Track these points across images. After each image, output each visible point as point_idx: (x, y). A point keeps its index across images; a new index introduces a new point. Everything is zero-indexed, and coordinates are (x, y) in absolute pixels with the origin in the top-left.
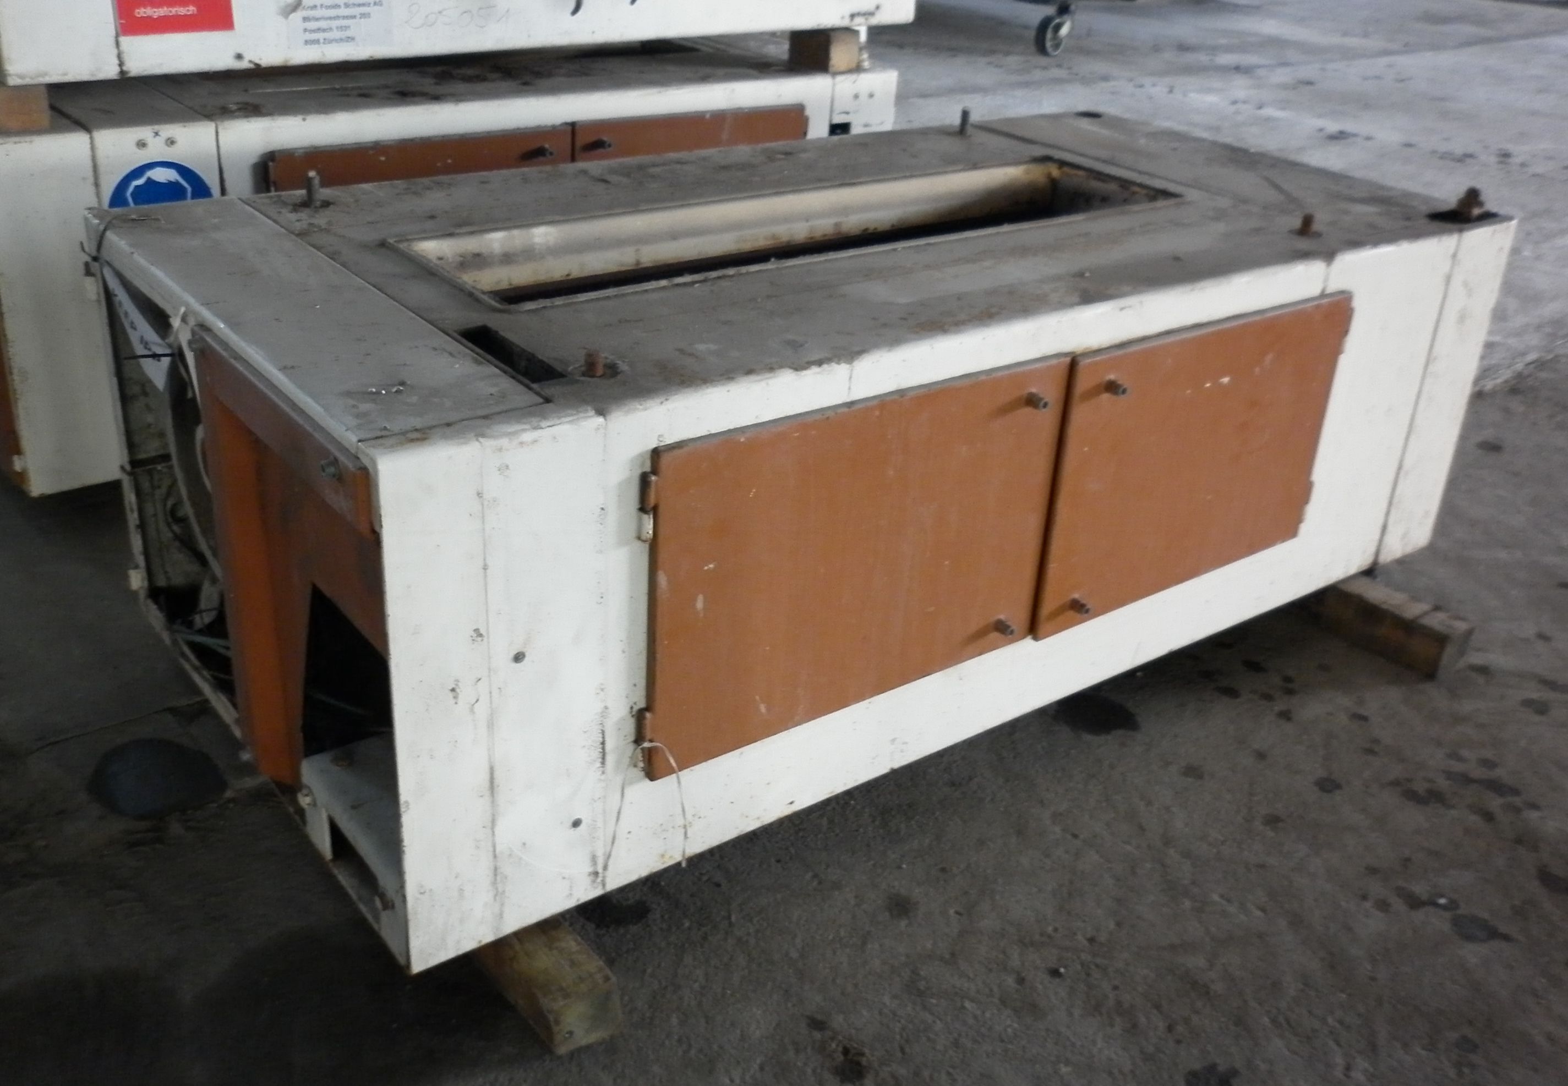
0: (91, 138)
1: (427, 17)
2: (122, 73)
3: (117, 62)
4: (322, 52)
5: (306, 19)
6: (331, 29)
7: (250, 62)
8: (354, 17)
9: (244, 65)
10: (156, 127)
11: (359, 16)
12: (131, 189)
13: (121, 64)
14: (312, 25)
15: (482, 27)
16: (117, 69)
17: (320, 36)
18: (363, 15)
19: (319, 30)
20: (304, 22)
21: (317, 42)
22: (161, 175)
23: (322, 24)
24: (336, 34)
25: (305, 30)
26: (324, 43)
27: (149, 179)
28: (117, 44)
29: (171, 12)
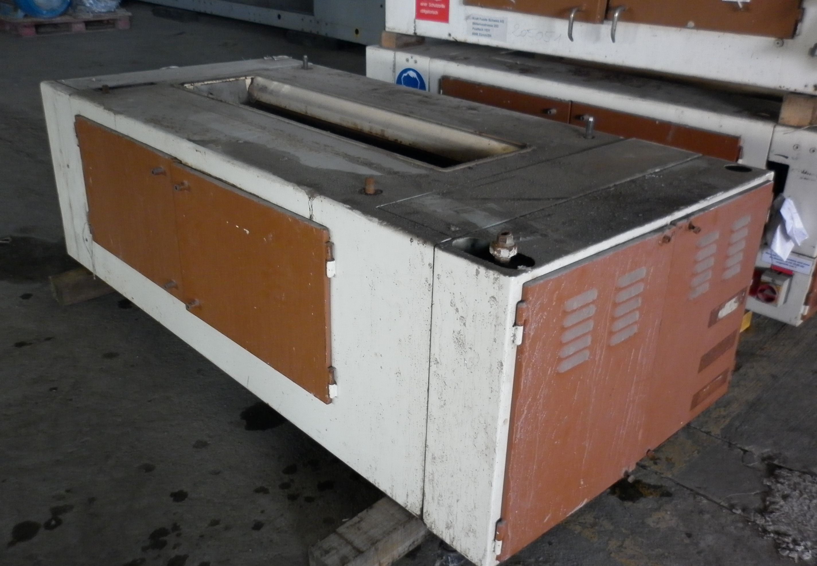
0: (395, 54)
1: (522, 32)
2: (415, 33)
3: (414, 29)
4: (478, 39)
5: (474, 23)
6: (482, 30)
7: (453, 38)
8: (492, 26)
9: (451, 39)
10: (413, 55)
11: (494, 26)
12: (403, 76)
13: (415, 30)
14: (476, 26)
15: (546, 42)
16: (413, 31)
17: (478, 32)
18: (496, 26)
19: (478, 29)
20: (473, 25)
21: (477, 34)
22: (412, 74)
23: (480, 27)
24: (484, 32)
25: (473, 28)
26: (479, 35)
27: (408, 75)
28: (415, 22)
29: (430, 12)
